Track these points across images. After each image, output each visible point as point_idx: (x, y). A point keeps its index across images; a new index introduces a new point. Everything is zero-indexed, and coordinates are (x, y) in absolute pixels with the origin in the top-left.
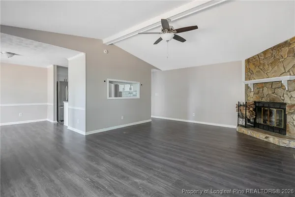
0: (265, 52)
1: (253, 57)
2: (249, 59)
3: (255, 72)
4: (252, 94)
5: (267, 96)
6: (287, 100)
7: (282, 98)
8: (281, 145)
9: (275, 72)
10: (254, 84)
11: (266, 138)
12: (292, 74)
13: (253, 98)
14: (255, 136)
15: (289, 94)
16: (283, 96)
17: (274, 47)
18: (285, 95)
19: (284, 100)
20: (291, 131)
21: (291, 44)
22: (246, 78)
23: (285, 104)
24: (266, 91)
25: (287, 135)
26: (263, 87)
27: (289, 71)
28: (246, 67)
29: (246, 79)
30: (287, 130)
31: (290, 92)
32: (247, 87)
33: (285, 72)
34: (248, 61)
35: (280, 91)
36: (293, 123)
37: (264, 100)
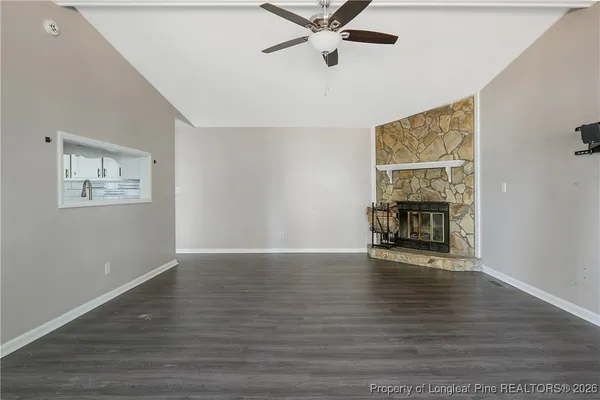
0: (412, 119)
1: (391, 124)
2: (382, 126)
3: (395, 150)
4: (391, 188)
5: (417, 191)
6: (451, 199)
7: (443, 195)
8: (457, 269)
9: (431, 152)
10: (393, 171)
11: (431, 261)
12: (457, 157)
13: (392, 196)
14: (410, 262)
15: (452, 187)
16: (444, 192)
17: (428, 112)
18: (447, 190)
19: (445, 198)
20: (458, 245)
21: (454, 111)
22: (377, 160)
23: (447, 204)
24: (415, 183)
25: (452, 252)
26: (410, 177)
27: (452, 153)
28: (378, 141)
29: (378, 162)
30: (451, 244)
31: (454, 185)
32: (381, 176)
33: (447, 154)
34: (381, 130)
35: (439, 184)
36: (460, 233)
37: (412, 199)
